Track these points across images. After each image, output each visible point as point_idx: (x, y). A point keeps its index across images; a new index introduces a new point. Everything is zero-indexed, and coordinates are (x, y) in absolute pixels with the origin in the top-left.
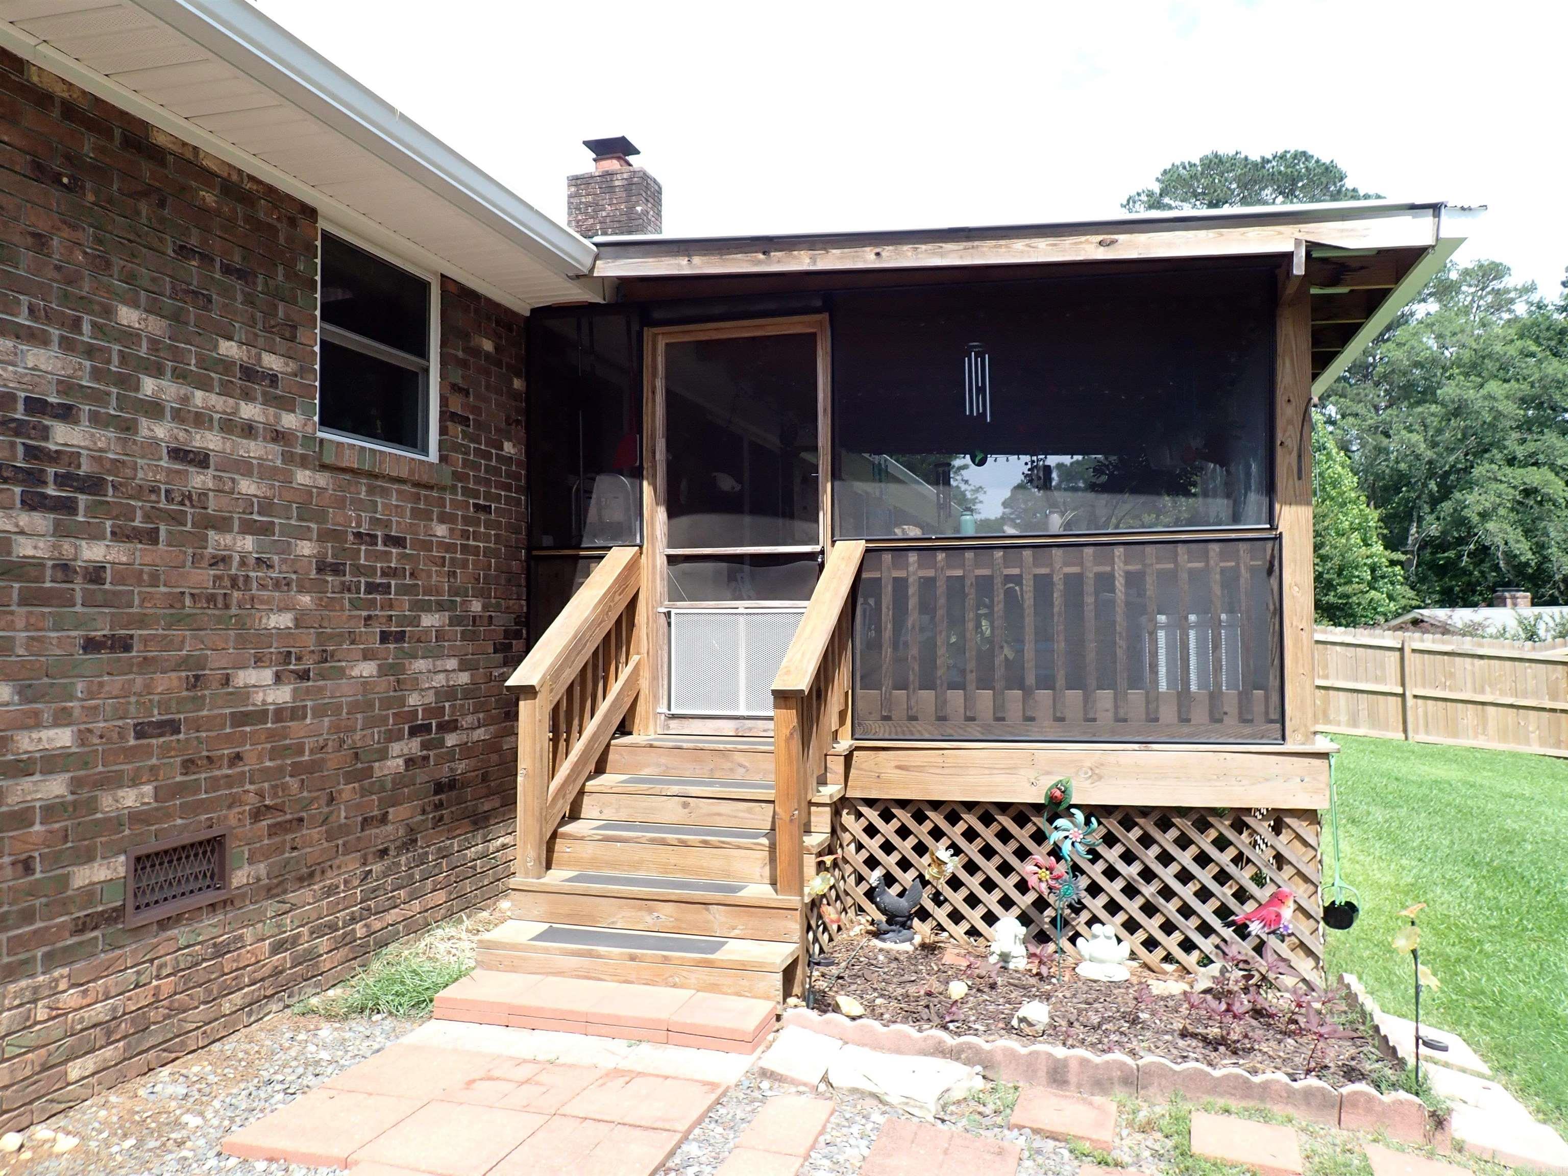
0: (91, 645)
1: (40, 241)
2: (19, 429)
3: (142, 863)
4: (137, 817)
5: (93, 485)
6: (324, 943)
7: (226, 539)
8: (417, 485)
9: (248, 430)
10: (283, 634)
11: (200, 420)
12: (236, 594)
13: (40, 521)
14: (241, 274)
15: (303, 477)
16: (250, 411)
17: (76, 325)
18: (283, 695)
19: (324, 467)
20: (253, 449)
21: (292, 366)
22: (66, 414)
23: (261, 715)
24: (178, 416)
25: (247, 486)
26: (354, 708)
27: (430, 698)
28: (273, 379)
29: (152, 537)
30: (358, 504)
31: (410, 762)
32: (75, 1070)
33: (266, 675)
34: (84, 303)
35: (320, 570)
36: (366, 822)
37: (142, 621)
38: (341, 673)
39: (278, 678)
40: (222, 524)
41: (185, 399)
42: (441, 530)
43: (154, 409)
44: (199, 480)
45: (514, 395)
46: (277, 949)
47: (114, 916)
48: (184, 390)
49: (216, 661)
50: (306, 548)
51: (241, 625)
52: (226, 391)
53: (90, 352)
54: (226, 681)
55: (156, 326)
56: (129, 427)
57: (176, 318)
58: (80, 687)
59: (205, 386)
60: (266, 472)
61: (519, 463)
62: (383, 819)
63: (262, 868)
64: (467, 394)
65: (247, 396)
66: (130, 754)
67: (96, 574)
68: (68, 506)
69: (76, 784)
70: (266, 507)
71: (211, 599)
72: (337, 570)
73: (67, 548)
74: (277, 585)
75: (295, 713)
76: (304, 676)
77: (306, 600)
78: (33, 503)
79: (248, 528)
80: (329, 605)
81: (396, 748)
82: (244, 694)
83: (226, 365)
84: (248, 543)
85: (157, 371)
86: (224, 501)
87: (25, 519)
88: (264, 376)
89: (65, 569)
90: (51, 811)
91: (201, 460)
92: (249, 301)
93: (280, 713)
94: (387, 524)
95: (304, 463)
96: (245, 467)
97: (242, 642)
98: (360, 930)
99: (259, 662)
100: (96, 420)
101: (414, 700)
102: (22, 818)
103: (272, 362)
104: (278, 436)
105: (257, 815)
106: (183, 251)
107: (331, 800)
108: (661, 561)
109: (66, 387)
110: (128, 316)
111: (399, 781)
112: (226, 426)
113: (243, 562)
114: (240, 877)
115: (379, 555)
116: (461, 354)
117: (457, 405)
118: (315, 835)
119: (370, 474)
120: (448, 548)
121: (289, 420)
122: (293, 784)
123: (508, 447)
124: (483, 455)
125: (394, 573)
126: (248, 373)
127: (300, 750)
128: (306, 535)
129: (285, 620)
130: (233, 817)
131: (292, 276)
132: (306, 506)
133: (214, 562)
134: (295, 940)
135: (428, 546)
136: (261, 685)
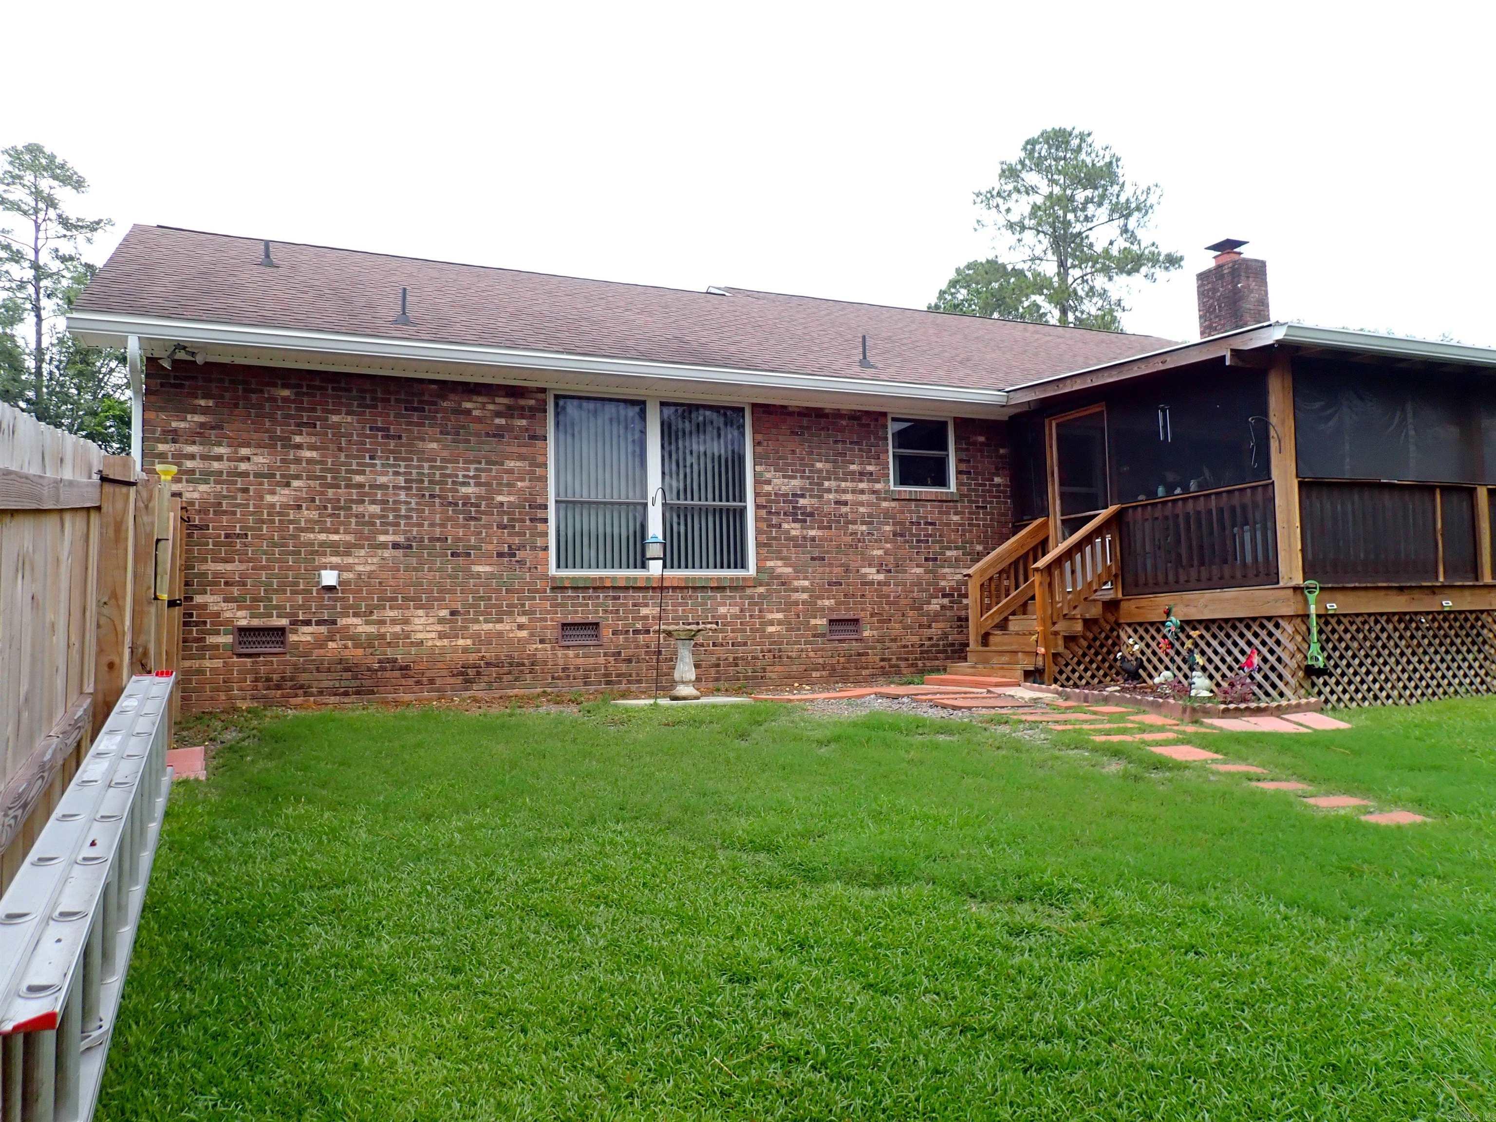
0: (813, 559)
1: (793, 452)
2: (791, 502)
3: (831, 621)
4: (830, 609)
5: (811, 514)
6: (903, 664)
7: (856, 527)
8: (941, 501)
9: (862, 492)
10: (880, 557)
11: (845, 491)
12: (860, 544)
13: (797, 525)
14: (857, 443)
15: (885, 504)
16: (862, 486)
17: (804, 471)
18: (881, 577)
19: (894, 500)
20: (864, 497)
21: (878, 468)
22: (803, 496)
23: (872, 583)
24: (836, 491)
25: (862, 510)
26: (913, 584)
27: (954, 584)
28: (871, 474)
29: (830, 528)
30: (911, 512)
31: (943, 607)
32: (814, 674)
33: (874, 570)
34: (805, 465)
35: (894, 535)
36: (921, 626)
37: (828, 552)
38: (905, 572)
39: (878, 572)
40: (854, 522)
41: (839, 486)
42: (956, 518)
43: (829, 491)
44: (844, 509)
45: (1002, 457)
46: (882, 660)
47: (823, 635)
48: (838, 483)
49: (853, 565)
50: (888, 528)
51: (862, 554)
52: (853, 480)
53: (808, 478)
54: (858, 571)
55: (829, 466)
56: (821, 497)
57: (835, 462)
58: (810, 570)
59: (846, 480)
60: (870, 504)
61: (1005, 486)
62: (930, 627)
63: (874, 633)
64: (969, 461)
65: (861, 481)
66: (827, 591)
67: (813, 539)
68: (805, 521)
69: (811, 596)
70: (870, 515)
71: (851, 545)
72: (902, 535)
73: (805, 532)
74: (876, 541)
75: (887, 584)
76: (889, 571)
77: (888, 546)
78: (794, 521)
79: (863, 523)
80: (899, 548)
81: (934, 601)
82: (865, 575)
83: (853, 473)
84: (864, 528)
85: (829, 479)
86: (854, 515)
87: (793, 525)
88: (868, 473)
89: (804, 538)
90: (804, 603)
91: (845, 503)
92: (860, 450)
93: (879, 583)
94: (926, 517)
95: (885, 499)
96: (862, 504)
97: (863, 560)
98: (920, 664)
99: (870, 566)
100: (811, 496)
101: (943, 583)
102: (796, 603)
103: (870, 468)
104: (874, 492)
105: (872, 616)
106: (836, 442)
107: (903, 615)
108: (1059, 522)
109: (802, 489)
110: (819, 465)
111: (937, 614)
112: (854, 492)
113: (862, 534)
114: (866, 634)
115: (922, 529)
116: (964, 446)
117: (963, 467)
118: (897, 626)
119: (916, 500)
120: (960, 525)
121: (878, 486)
122: (887, 607)
123: (997, 480)
124: (981, 485)
125: (931, 536)
126: (861, 474)
127: (889, 596)
128: (888, 524)
129: (880, 552)
130: (862, 614)
131: (877, 438)
132: (887, 514)
133: (851, 534)
134: (890, 660)
135: (949, 525)
136: (872, 573)
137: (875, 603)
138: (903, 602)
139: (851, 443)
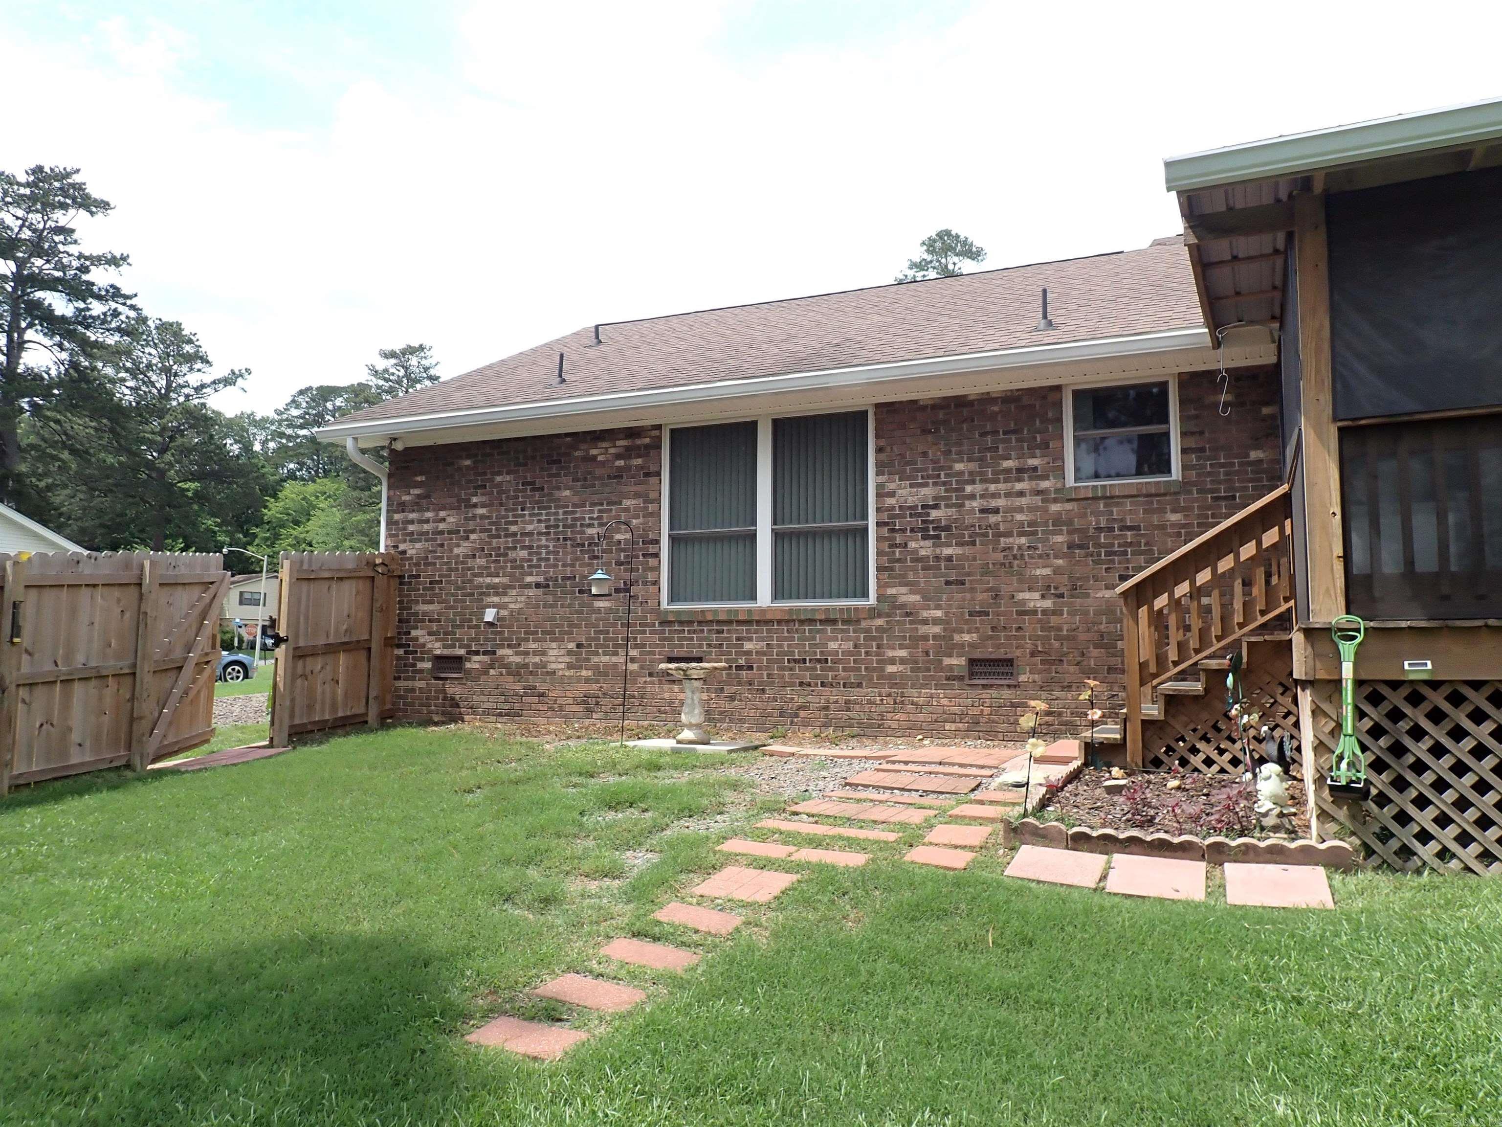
0: (948, 583)
1: (925, 454)
2: (919, 515)
3: (972, 662)
4: (971, 645)
5: (947, 528)
6: (1080, 721)
7: (1011, 540)
8: (1151, 495)
9: (1021, 494)
10: (1046, 577)
11: (995, 496)
12: (1016, 562)
13: (929, 543)
14: (1014, 432)
15: (1055, 508)
16: (1019, 486)
17: (939, 476)
18: (1048, 604)
19: (1072, 500)
20: (1024, 501)
21: (1046, 460)
22: (936, 507)
23: (1034, 612)
24: (982, 496)
25: (1019, 517)
26: (1098, 613)
28: (1035, 469)
29: (973, 543)
30: (1097, 514)
32: (948, 726)
33: (1036, 595)
34: (941, 468)
35: (1069, 548)
36: (1110, 670)
37: (969, 574)
38: (1087, 595)
39: (1043, 597)
40: (1009, 534)
41: (987, 489)
42: (1174, 517)
43: (972, 497)
44: (993, 519)
45: (1265, 419)
46: (1048, 714)
47: (961, 678)
48: (984, 486)
49: (1005, 590)
50: (1059, 539)
51: (1019, 574)
52: (1006, 481)
53: (944, 484)
54: (1013, 596)
55: (973, 466)
56: (962, 505)
57: (981, 460)
58: (944, 597)
59: (996, 481)
60: (1031, 509)
61: (1273, 461)
63: (1036, 677)
64: (1201, 433)
65: (1019, 480)
66: (967, 622)
67: (949, 558)
68: (938, 537)
69: (945, 630)
70: (1033, 524)
71: (1003, 564)
72: (1080, 547)
73: (938, 551)
74: (1040, 556)
75: (1054, 613)
76: (1062, 596)
77: (1060, 562)
78: (924, 538)
79: (1021, 534)
80: (1077, 564)
82: (1023, 602)
83: (1008, 471)
84: (1023, 540)
85: (973, 482)
86: (1008, 525)
87: (922, 543)
88: (1029, 469)
89: (937, 558)
90: (935, 637)
91: (996, 511)
92: (1019, 440)
93: (1045, 612)
94: (1124, 520)
95: (1055, 501)
96: (1020, 510)
97: (1020, 581)
99: (1030, 589)
100: (947, 506)
102: (925, 638)
103: (1032, 462)
104: (1039, 493)
105: (1033, 654)
106: (983, 434)
107: (1081, 655)
109: (935, 498)
110: (959, 467)
112: (1008, 495)
113: (1020, 548)
114: (1022, 678)
115: (1115, 537)
116: (1193, 412)
117: (1192, 443)
118: (1072, 669)
119: (1104, 497)
120: (1184, 526)
121: (1045, 484)
122: (1056, 644)
123: (1254, 455)
124: (1223, 465)
125: (1131, 544)
126: (1020, 470)
127: (1060, 629)
128: (1060, 533)
129: (1047, 571)
130: (1018, 653)
131: (1045, 420)
132: (1058, 521)
133: (1004, 550)
134: (1060, 714)
135: (1162, 527)
136: (1033, 599)
137: (1038, 638)
138: (1082, 637)
139: (1005, 433)
